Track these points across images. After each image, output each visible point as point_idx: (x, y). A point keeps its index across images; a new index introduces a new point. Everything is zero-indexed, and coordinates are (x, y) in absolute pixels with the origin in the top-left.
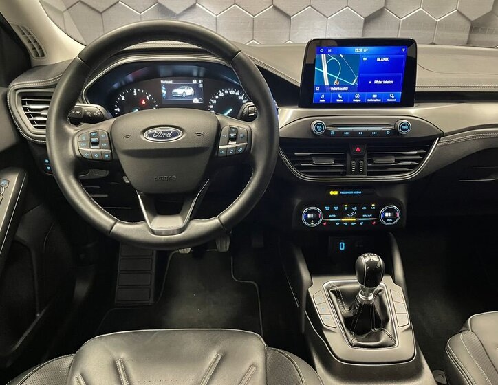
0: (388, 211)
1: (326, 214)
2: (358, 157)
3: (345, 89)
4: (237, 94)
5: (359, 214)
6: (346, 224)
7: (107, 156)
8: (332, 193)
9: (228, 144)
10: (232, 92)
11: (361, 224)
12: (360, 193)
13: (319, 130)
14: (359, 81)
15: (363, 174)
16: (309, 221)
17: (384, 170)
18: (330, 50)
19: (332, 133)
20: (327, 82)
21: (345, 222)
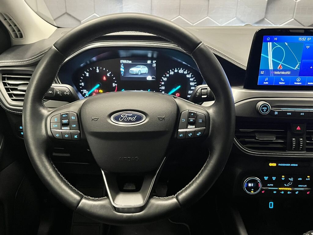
1: (265, 183)
2: (298, 135)
3: (288, 73)
4: (186, 72)
6: (283, 192)
7: (76, 137)
8: (271, 165)
9: (187, 128)
10: (181, 71)
11: (297, 193)
12: (297, 165)
13: (265, 110)
14: (302, 66)
15: (302, 150)
16: (249, 189)
18: (276, 39)
19: (276, 113)
20: (271, 67)
21: (281, 191)
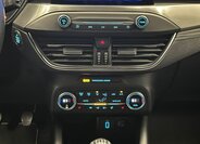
0: (134, 97)
1: (79, 99)
2: (103, 49)
5: (109, 100)
6: (98, 108)
11: (112, 108)
12: (109, 81)
13: (64, 23)
15: (108, 63)
16: (64, 105)
17: (127, 60)
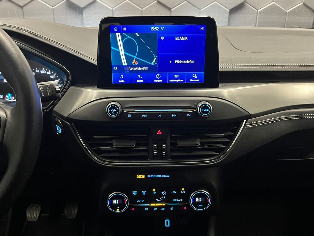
0: (198, 196)
3: (145, 69)
4: (49, 73)
5: (169, 199)
6: (155, 209)
8: (139, 177)
10: (43, 72)
11: (172, 209)
13: (113, 112)
14: (158, 61)
15: (166, 158)
16: (114, 207)
17: (189, 153)
18: (125, 29)
19: (130, 115)
20: (124, 63)
21: (154, 207)
